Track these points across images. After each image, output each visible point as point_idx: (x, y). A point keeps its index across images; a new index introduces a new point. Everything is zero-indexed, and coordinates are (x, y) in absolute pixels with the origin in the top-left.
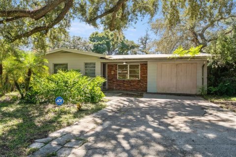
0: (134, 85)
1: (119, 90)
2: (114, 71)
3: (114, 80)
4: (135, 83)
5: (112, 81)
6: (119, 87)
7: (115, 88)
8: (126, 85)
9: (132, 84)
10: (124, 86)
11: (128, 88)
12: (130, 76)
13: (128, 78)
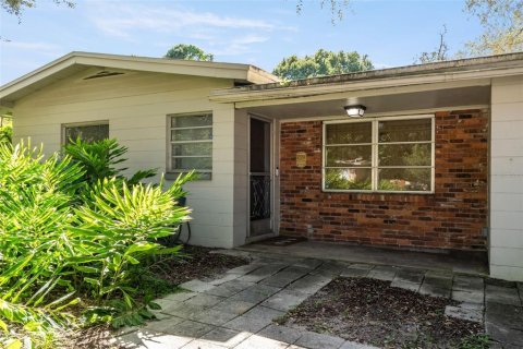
0: (403, 222)
1: (328, 237)
2: (310, 153)
3: (308, 192)
4: (406, 212)
5: (296, 200)
6: (328, 228)
7: (310, 228)
8: (360, 218)
9: (393, 214)
10: (351, 223)
11: (371, 235)
12: (383, 175)
13: (374, 186)
